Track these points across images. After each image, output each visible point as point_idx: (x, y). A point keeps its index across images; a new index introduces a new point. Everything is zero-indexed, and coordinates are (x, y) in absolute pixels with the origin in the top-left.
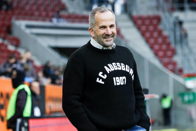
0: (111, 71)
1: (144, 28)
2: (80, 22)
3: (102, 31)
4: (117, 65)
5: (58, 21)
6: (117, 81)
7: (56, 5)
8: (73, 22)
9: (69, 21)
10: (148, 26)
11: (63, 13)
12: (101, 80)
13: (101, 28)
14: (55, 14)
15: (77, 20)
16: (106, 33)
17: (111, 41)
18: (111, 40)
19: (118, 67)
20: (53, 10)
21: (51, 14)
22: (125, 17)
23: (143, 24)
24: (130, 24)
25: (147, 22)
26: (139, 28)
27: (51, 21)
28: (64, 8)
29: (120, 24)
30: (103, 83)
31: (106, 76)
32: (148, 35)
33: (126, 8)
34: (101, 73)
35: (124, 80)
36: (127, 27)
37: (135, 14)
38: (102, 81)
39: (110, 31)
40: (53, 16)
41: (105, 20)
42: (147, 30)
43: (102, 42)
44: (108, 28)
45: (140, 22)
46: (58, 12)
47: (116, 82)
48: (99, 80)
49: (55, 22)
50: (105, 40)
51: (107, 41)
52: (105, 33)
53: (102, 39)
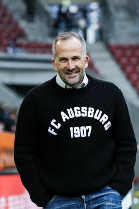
0: (68, 119)
1: (124, 60)
2: (43, 52)
3: (63, 65)
4: (81, 110)
5: (14, 52)
6: (75, 132)
7: (12, 31)
8: (34, 52)
9: (28, 52)
10: (129, 58)
11: (20, 41)
12: (53, 130)
13: (61, 60)
14: (10, 42)
15: (39, 50)
16: (67, 68)
17: (76, 78)
18: (75, 76)
19: (82, 113)
20: (8, 38)
21: (5, 42)
22: (100, 46)
23: (123, 55)
24: (106, 55)
25: (129, 53)
26: (118, 61)
27: (6, 51)
28: (22, 34)
29: (94, 56)
30: (55, 134)
31: (59, 125)
32: (129, 69)
33: (102, 35)
34: (54, 121)
35: (88, 131)
36: (103, 60)
37: (113, 42)
38: (54, 132)
39: (72, 65)
40: (8, 45)
41: (66, 51)
42: (129, 63)
43: (64, 79)
44: (70, 61)
45: (119, 53)
46: (15, 40)
47: (74, 134)
48: (51, 130)
49: (11, 52)
50: (67, 76)
51: (69, 77)
52: (65, 67)
53: (64, 75)
